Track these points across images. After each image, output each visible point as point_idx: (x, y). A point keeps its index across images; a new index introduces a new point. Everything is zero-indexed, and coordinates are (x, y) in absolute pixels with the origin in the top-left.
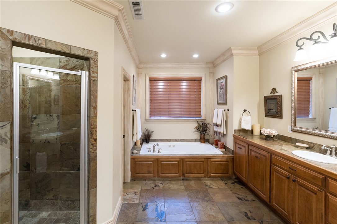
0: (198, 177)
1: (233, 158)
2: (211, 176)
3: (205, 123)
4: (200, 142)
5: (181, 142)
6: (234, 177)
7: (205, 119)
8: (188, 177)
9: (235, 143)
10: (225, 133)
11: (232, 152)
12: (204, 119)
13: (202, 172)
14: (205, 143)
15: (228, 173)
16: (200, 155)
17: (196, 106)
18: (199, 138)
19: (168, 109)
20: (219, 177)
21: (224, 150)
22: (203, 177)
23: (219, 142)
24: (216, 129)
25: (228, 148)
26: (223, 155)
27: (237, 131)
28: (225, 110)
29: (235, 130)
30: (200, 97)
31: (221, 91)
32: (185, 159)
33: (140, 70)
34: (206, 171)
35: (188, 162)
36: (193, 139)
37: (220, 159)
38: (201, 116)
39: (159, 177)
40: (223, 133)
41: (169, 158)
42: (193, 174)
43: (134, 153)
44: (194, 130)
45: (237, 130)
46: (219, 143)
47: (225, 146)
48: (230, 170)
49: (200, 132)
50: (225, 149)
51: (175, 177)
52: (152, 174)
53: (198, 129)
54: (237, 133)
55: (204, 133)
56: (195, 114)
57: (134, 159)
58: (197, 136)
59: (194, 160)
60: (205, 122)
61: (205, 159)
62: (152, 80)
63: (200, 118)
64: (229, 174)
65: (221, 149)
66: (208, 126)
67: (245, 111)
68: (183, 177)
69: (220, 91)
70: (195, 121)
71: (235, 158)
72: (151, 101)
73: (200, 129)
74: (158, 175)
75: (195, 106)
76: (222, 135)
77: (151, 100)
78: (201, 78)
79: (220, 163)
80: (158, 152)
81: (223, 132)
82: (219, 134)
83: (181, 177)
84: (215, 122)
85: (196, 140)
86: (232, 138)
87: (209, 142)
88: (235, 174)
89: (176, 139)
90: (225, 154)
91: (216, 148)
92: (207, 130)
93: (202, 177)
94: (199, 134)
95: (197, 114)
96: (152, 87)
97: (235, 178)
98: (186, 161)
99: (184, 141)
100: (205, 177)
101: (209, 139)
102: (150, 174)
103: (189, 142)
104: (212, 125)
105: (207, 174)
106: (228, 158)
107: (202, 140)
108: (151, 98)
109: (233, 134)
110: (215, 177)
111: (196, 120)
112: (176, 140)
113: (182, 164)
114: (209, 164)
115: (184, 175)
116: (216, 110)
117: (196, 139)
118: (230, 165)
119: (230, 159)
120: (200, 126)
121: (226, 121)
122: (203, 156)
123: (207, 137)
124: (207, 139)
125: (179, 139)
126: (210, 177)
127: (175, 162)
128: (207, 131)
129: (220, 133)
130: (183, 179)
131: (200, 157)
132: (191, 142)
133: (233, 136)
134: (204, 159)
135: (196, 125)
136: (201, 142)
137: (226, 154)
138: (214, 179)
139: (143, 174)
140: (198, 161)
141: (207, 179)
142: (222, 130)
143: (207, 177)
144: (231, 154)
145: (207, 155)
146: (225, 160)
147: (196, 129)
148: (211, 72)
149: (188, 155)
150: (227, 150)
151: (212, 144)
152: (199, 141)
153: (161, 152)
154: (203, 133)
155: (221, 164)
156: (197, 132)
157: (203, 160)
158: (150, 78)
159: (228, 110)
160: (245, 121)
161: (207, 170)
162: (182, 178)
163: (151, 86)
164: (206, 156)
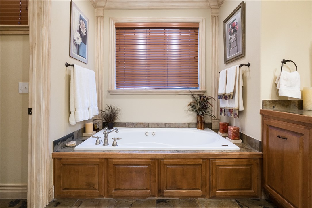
0: (190, 197)
1: (262, 159)
2: (217, 195)
3: (204, 97)
4: (197, 127)
5: (166, 127)
6: (263, 198)
7: (204, 90)
8: (169, 197)
9: (266, 127)
10: (242, 109)
11: (258, 146)
12: (202, 90)
13: (198, 186)
14: (204, 129)
15: (250, 189)
16: (195, 151)
17: (191, 70)
18: (195, 121)
19: (145, 75)
20: (232, 197)
21: (240, 141)
22: (199, 197)
23: (229, 127)
24: (224, 104)
25: (249, 138)
26: (240, 151)
27: (268, 104)
28: (241, 66)
29: (264, 102)
30: (196, 55)
31: (233, 37)
32: (164, 159)
33: (101, 11)
34: (206, 186)
35: (171, 165)
36: (185, 123)
37: (234, 161)
38: (198, 86)
39: (111, 196)
40: (238, 110)
41: (130, 156)
42: (180, 191)
43: (67, 146)
44: (187, 108)
45: (269, 101)
46: (231, 128)
47: (242, 134)
48: (256, 183)
49: (197, 112)
50: (241, 138)
51: (144, 196)
52: (95, 189)
53: (192, 107)
54: (268, 107)
55: (203, 113)
56: (189, 82)
57: (60, 159)
58: (192, 117)
59: (180, 162)
60: (204, 95)
61: (205, 159)
62: (120, 28)
63: (197, 88)
64: (253, 191)
65: (234, 139)
66: (210, 101)
67: (284, 62)
68: (159, 196)
69: (231, 38)
70: (189, 94)
71: (266, 158)
72: (119, 62)
73: (196, 107)
74: (108, 192)
75: (189, 70)
76: (235, 114)
77: (118, 60)
78: (198, 24)
79: (234, 167)
80: (113, 146)
81: (238, 107)
82: (229, 113)
83: (154, 196)
84: (221, 92)
85: (189, 125)
86: (260, 117)
87: (211, 128)
88: (266, 192)
89: (157, 123)
90: (243, 149)
91: (225, 137)
92: (207, 107)
93: (197, 197)
94: (195, 114)
95: (191, 82)
96: (119, 39)
97: (266, 200)
98: (167, 165)
99: (170, 127)
100: (203, 196)
101: (211, 123)
102: (91, 190)
103: (178, 127)
104: (216, 98)
105: (208, 191)
106: (251, 158)
107: (201, 125)
108: (118, 58)
109: (261, 108)
110: (225, 197)
111: (191, 92)
112: (158, 125)
113: (157, 170)
114: (213, 171)
115: (160, 192)
116: (223, 72)
117: (190, 123)
118: (256, 172)
119: (255, 159)
120: (197, 101)
121: (242, 87)
122: (200, 153)
123: (208, 120)
124: (209, 123)
125: (162, 123)
126: (214, 197)
127: (144, 165)
128: (208, 110)
129: (231, 111)
130: (159, 201)
131: (195, 155)
132: (182, 127)
133: (260, 113)
134: (203, 159)
135: (190, 100)
136: (199, 128)
137: (247, 150)
138: (223, 200)
139: (78, 189)
140: (189, 163)
141: (207, 200)
142: (236, 104)
143: (208, 196)
144: (257, 149)
145: (208, 153)
146: (245, 161)
147: (190, 106)
148: (213, 15)
149: (170, 151)
150: (245, 141)
151: (216, 131)
152: (194, 126)
153: (117, 144)
154: (201, 113)
155: (237, 171)
156: (191, 112)
157: (201, 161)
158: (116, 24)
159: (248, 65)
160: (286, 80)
161: (208, 182)
162: (157, 198)
163: (118, 37)
164: (205, 153)
